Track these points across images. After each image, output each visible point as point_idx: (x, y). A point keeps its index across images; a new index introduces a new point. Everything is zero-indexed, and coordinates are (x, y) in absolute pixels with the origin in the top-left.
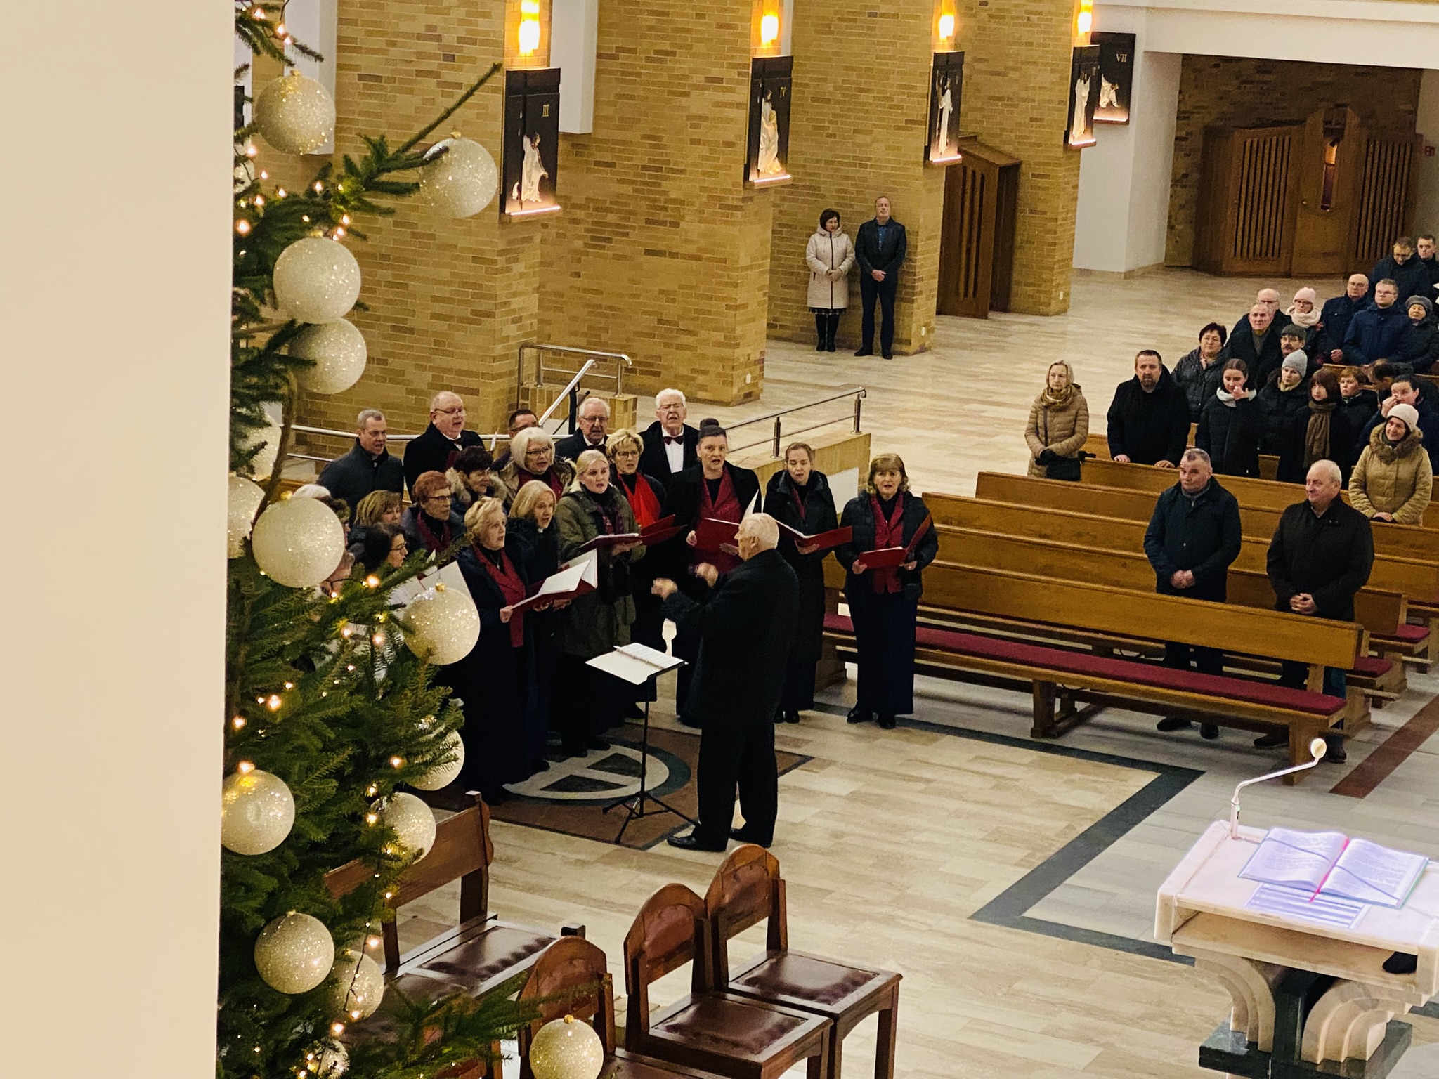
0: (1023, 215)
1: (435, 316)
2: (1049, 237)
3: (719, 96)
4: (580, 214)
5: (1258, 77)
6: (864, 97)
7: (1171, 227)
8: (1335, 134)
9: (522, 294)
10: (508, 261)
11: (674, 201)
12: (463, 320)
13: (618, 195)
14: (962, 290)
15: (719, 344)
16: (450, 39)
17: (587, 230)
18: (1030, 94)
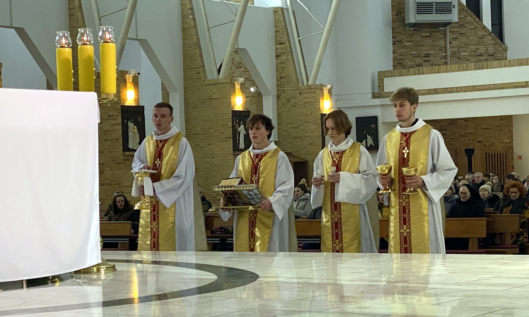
3: (112, 122)
6: (211, 131)
18: (308, 134)
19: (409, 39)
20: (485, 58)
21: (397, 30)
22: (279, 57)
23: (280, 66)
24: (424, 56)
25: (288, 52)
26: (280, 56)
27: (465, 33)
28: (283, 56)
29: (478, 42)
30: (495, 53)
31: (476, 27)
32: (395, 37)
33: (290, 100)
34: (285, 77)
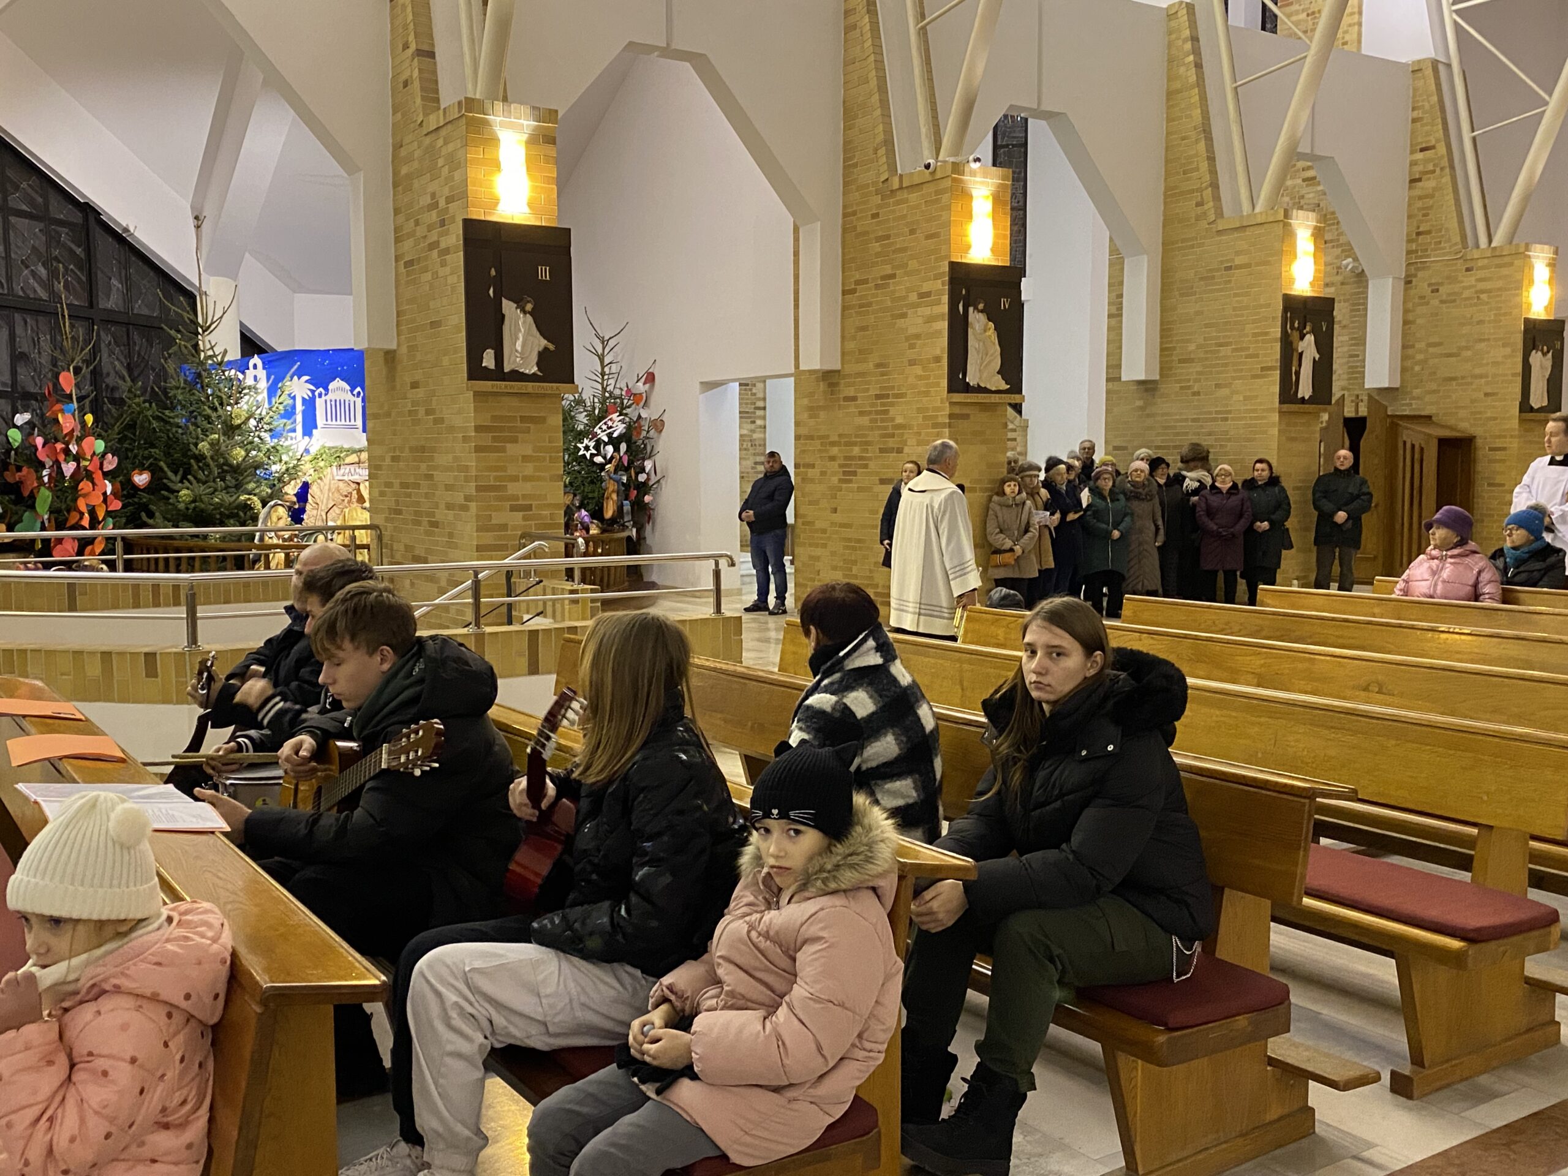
0: (1481, 489)
1: (448, 506)
3: (927, 311)
6: (1225, 351)
9: (529, 479)
10: (496, 439)
11: (898, 426)
13: (860, 428)
16: (442, 203)
17: (841, 466)
18: (1483, 371)
22: (1419, 184)
25: (1442, 169)
26: (1419, 180)
28: (1429, 179)
33: (1441, 289)
34: (1429, 232)
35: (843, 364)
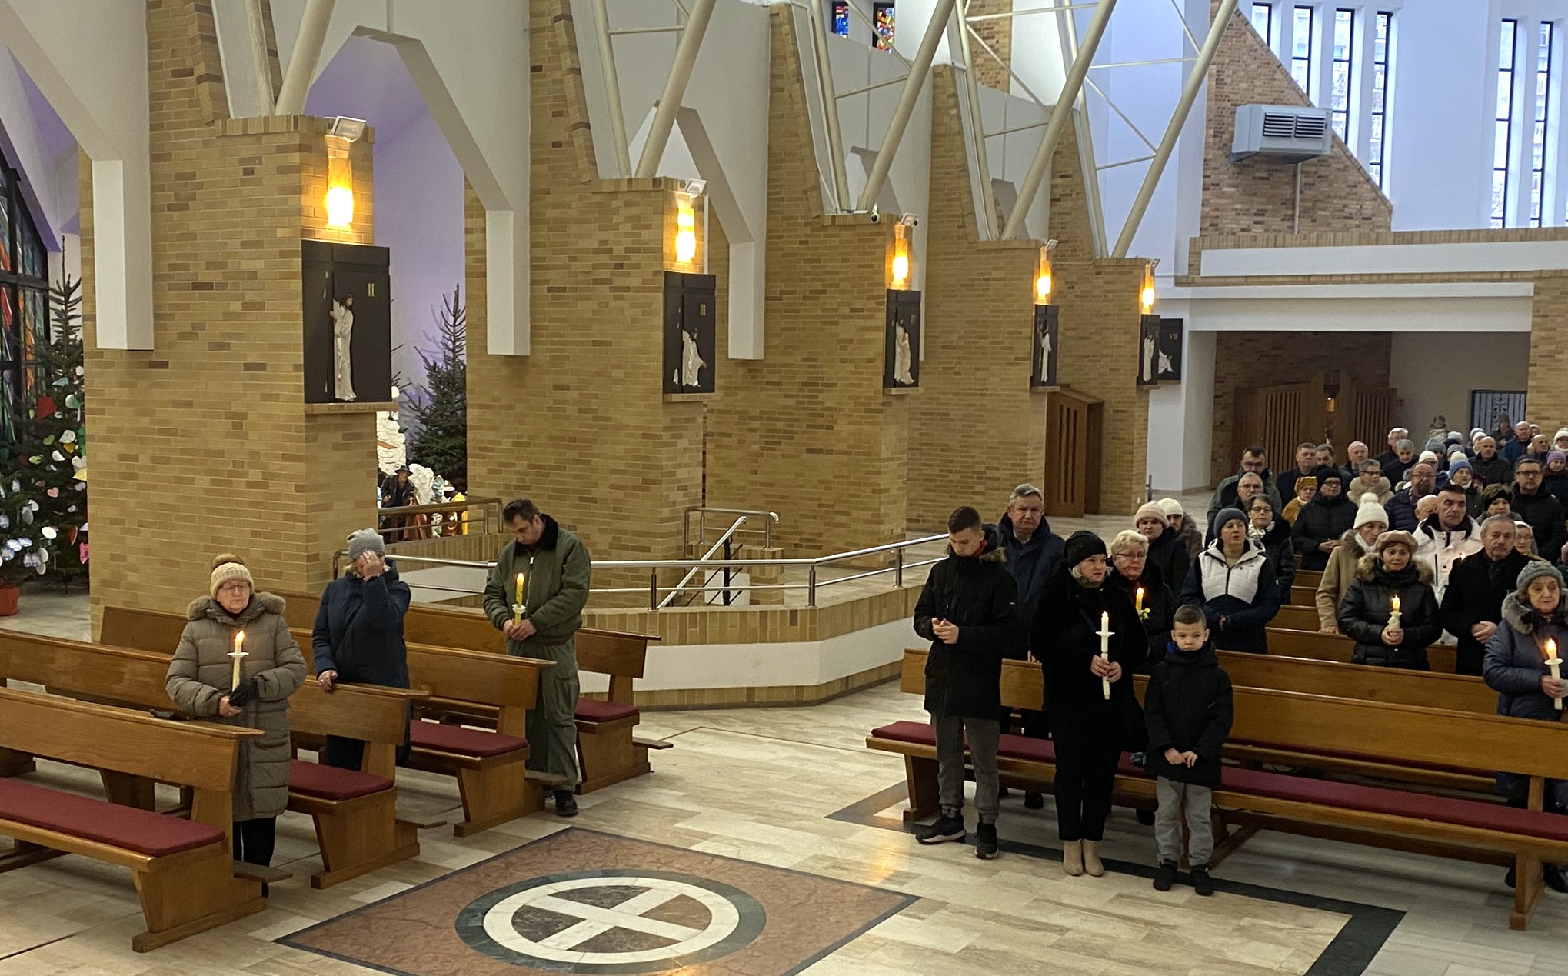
0: (1106, 440)
1: (614, 487)
2: (1128, 457)
3: (861, 323)
4: (756, 424)
5: (1274, 352)
6: (982, 342)
7: (1214, 460)
8: (1332, 390)
9: (686, 465)
10: (673, 436)
11: (826, 409)
12: (635, 488)
13: (785, 407)
14: (1062, 498)
15: (866, 521)
16: (619, 250)
17: (761, 436)
18: (1109, 352)
19: (1231, 181)
20: (1357, 223)
21: (1213, 164)
22: (1058, 203)
23: (1058, 219)
24: (1256, 214)
25: (1077, 194)
26: (1059, 200)
27: (1326, 177)
28: (1065, 200)
29: (1347, 194)
30: (1373, 215)
31: (1346, 166)
32: (1209, 177)
33: (1076, 287)
34: (1066, 242)
35: (765, 353)
